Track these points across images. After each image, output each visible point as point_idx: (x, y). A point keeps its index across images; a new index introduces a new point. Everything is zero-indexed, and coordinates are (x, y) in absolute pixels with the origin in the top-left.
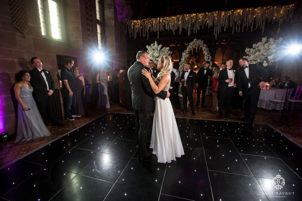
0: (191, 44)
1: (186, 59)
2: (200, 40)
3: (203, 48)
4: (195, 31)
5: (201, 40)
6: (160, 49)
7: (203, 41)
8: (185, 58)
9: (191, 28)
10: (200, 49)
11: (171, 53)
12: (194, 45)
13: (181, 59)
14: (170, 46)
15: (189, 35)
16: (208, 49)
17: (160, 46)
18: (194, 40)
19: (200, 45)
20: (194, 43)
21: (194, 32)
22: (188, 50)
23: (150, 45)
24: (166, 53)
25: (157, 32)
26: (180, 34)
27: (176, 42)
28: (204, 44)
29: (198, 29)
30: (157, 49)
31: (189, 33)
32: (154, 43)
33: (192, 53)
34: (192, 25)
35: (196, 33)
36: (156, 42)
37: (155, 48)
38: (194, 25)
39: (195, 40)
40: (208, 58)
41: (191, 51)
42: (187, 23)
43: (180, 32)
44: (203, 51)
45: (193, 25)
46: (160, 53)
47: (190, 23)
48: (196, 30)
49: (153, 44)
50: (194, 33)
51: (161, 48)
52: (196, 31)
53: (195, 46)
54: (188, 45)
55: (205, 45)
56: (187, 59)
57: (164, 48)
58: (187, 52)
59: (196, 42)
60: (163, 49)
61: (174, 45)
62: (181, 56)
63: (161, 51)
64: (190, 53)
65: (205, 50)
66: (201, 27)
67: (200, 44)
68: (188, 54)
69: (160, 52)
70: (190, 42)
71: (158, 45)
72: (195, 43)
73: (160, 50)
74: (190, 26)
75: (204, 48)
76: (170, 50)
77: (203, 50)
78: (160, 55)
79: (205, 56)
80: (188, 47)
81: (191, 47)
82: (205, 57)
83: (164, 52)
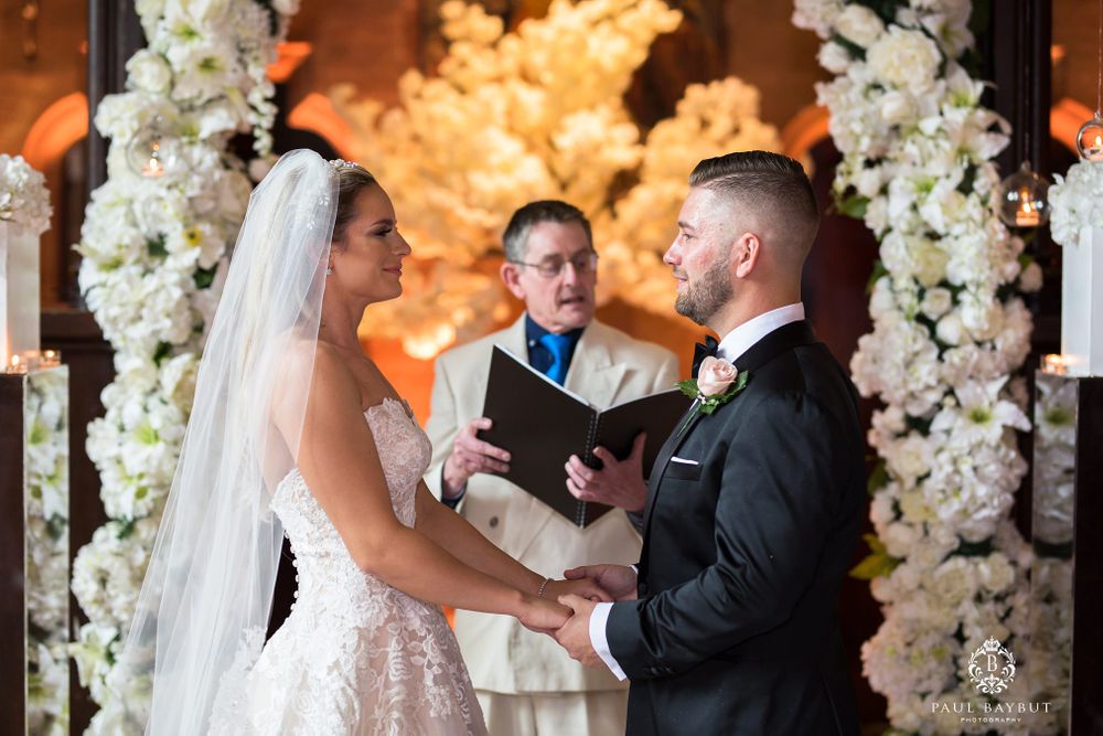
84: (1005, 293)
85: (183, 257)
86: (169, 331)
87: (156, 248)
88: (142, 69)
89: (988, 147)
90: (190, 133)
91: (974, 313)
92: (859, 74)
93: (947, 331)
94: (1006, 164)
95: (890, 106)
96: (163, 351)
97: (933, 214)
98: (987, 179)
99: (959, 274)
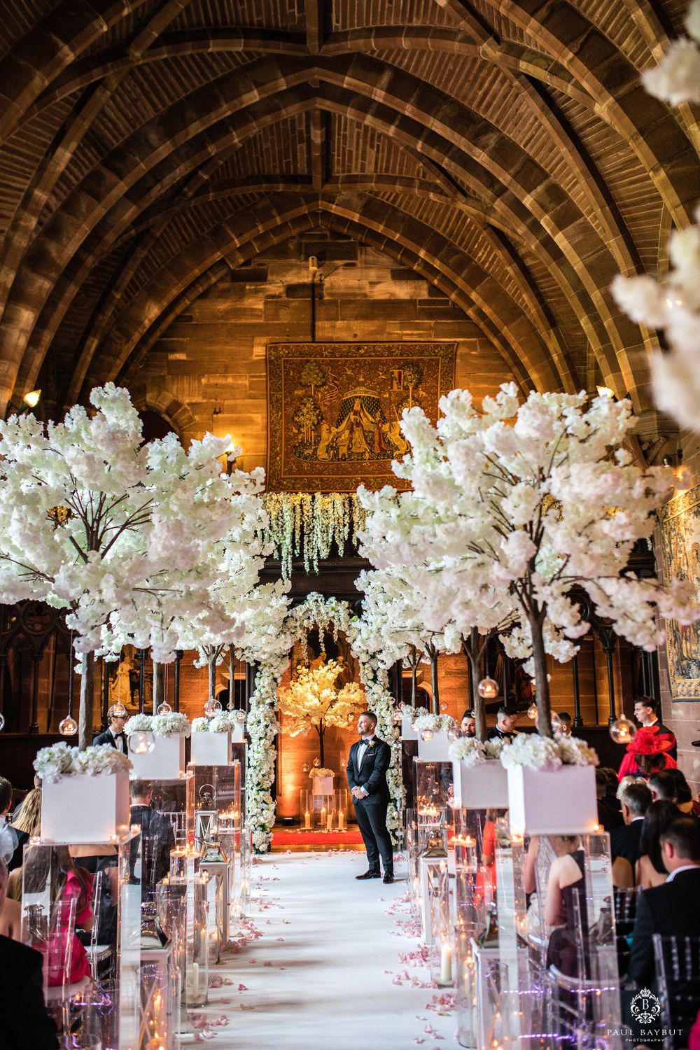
0: (297, 612)
1: (275, 680)
2: (333, 599)
3: (348, 633)
4: (311, 561)
5: (339, 600)
7: (345, 603)
8: (273, 673)
9: (294, 547)
10: (336, 638)
12: (312, 620)
13: (257, 682)
18: (308, 597)
19: (334, 621)
20: (309, 610)
21: (307, 564)
28: (351, 616)
29: (324, 554)
31: (283, 569)
34: (297, 537)
35: (316, 569)
38: (306, 539)
39: (312, 597)
40: (371, 676)
42: (275, 528)
45: (302, 538)
47: (289, 529)
48: (315, 557)
50: (308, 570)
52: (315, 563)
53: (315, 625)
59: (318, 607)
66: (334, 547)
67: (333, 618)
72: (311, 610)
74: (288, 541)
77: (349, 640)
79: (361, 665)
81: (299, 629)
82: (362, 671)
84: (394, 726)
85: (263, 723)
86: (262, 736)
87: (259, 722)
88: (256, 693)
89: (391, 703)
90: (264, 703)
91: (390, 730)
92: (371, 691)
93: (386, 733)
94: (394, 705)
95: (376, 697)
96: (261, 739)
97: (383, 714)
98: (391, 708)
99: (387, 723)
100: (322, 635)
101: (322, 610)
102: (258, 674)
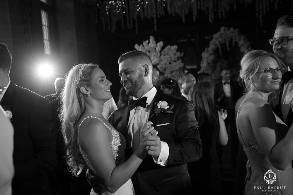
0: (216, 36)
1: (209, 64)
2: (232, 29)
3: (239, 42)
4: (222, 13)
5: (235, 28)
6: (160, 49)
7: (237, 30)
8: (208, 61)
9: (214, 8)
10: (233, 44)
11: (182, 55)
12: (223, 38)
13: (201, 65)
14: (178, 41)
15: (210, 21)
16: (249, 43)
17: (161, 44)
19: (233, 38)
20: (222, 34)
21: (220, 15)
22: (211, 47)
23: (142, 44)
24: (172, 56)
25: (153, 19)
26: (195, 20)
27: (189, 35)
28: (240, 35)
30: (155, 49)
31: (210, 18)
32: (149, 39)
33: (220, 52)
36: (152, 38)
37: (152, 48)
39: (222, 29)
41: (218, 48)
43: (194, 18)
44: (239, 48)
46: (162, 56)
48: (223, 11)
49: (147, 41)
50: (220, 17)
51: (163, 48)
52: (224, 14)
53: (225, 40)
54: (211, 39)
55: (243, 37)
56: (211, 64)
57: (168, 47)
58: (211, 52)
60: (166, 49)
61: (186, 40)
62: (200, 59)
63: (162, 52)
64: (216, 51)
65: (242, 45)
66: (231, 6)
67: (232, 36)
68: (212, 54)
69: (160, 56)
70: (215, 33)
71: (157, 41)
73: (160, 52)
75: (241, 42)
76: (178, 50)
77: (240, 45)
78: (161, 60)
80: (211, 42)
81: (217, 42)
83: (168, 54)
100: (227, 44)
101: (228, 33)
102: (202, 62)
